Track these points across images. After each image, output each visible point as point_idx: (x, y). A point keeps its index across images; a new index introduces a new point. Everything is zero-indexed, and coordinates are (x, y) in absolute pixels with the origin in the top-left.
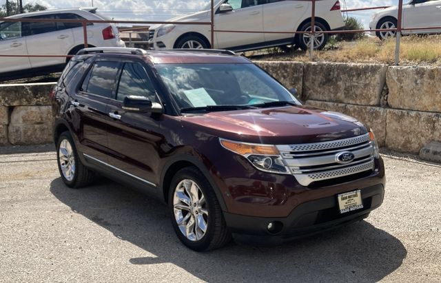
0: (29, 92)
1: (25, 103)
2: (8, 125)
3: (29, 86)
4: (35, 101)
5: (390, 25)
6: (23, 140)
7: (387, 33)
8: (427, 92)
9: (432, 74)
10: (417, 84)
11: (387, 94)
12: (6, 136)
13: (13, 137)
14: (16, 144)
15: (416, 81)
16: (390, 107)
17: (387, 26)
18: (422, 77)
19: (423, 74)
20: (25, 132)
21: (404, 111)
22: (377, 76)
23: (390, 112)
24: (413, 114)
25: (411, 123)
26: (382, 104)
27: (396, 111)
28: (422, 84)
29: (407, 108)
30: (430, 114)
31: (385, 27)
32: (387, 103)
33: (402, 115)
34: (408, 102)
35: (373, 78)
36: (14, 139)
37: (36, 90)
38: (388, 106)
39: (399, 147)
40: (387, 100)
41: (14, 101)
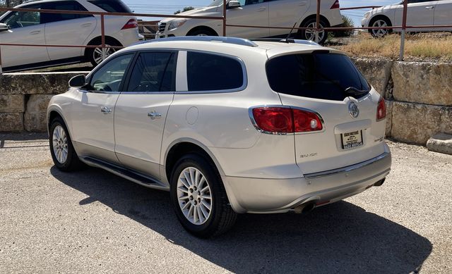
0: (47, 80)
1: (41, 92)
2: (24, 113)
3: (46, 75)
4: (52, 89)
5: (382, 23)
6: (38, 127)
7: (379, 31)
8: (432, 86)
9: (438, 70)
10: (423, 79)
11: (392, 87)
12: (22, 123)
13: (29, 125)
14: (32, 131)
15: (422, 76)
16: (396, 100)
17: (379, 24)
18: (428, 72)
19: (429, 69)
20: (42, 120)
21: (410, 104)
22: (383, 71)
23: (396, 105)
24: (419, 107)
25: (417, 115)
26: (387, 97)
27: (402, 104)
28: (428, 79)
29: (413, 101)
30: (436, 107)
31: (377, 25)
32: (393, 96)
33: (409, 108)
34: (414, 96)
35: (379, 73)
36: (30, 127)
37: (53, 79)
38: (393, 99)
39: (406, 138)
40: (392, 93)
41: (31, 89)
